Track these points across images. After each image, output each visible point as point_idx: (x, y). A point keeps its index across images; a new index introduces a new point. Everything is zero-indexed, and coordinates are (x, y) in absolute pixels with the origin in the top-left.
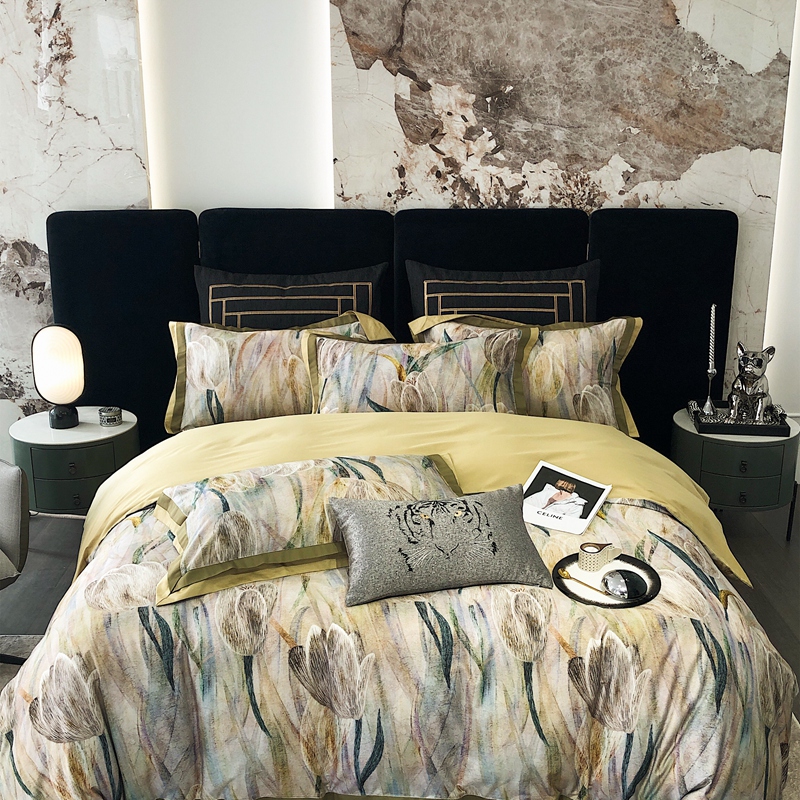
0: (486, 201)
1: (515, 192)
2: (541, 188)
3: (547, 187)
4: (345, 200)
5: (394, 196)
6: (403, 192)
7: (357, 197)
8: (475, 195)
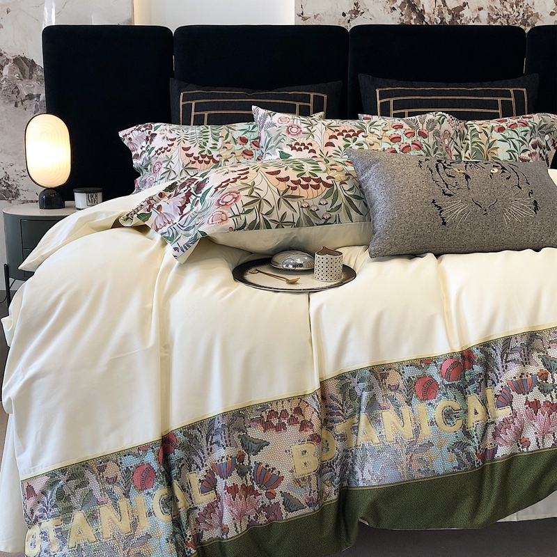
0: (430, 21)
1: (456, 12)
2: (480, 9)
3: (485, 8)
4: (305, 19)
5: (348, 16)
6: (356, 12)
7: (315, 17)
8: (421, 15)
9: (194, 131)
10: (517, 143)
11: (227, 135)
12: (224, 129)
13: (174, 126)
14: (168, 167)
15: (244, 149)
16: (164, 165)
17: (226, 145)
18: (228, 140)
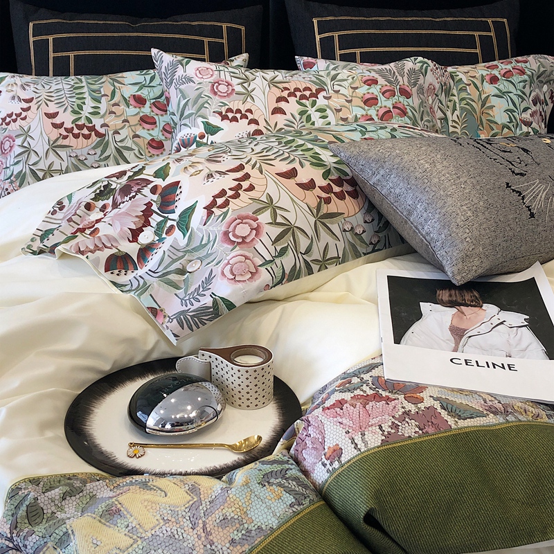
9: (60, 86)
10: (515, 99)
11: (113, 93)
12: (107, 83)
13: (27, 78)
14: (26, 144)
15: (142, 114)
16: (19, 141)
17: (114, 109)
18: (116, 99)
